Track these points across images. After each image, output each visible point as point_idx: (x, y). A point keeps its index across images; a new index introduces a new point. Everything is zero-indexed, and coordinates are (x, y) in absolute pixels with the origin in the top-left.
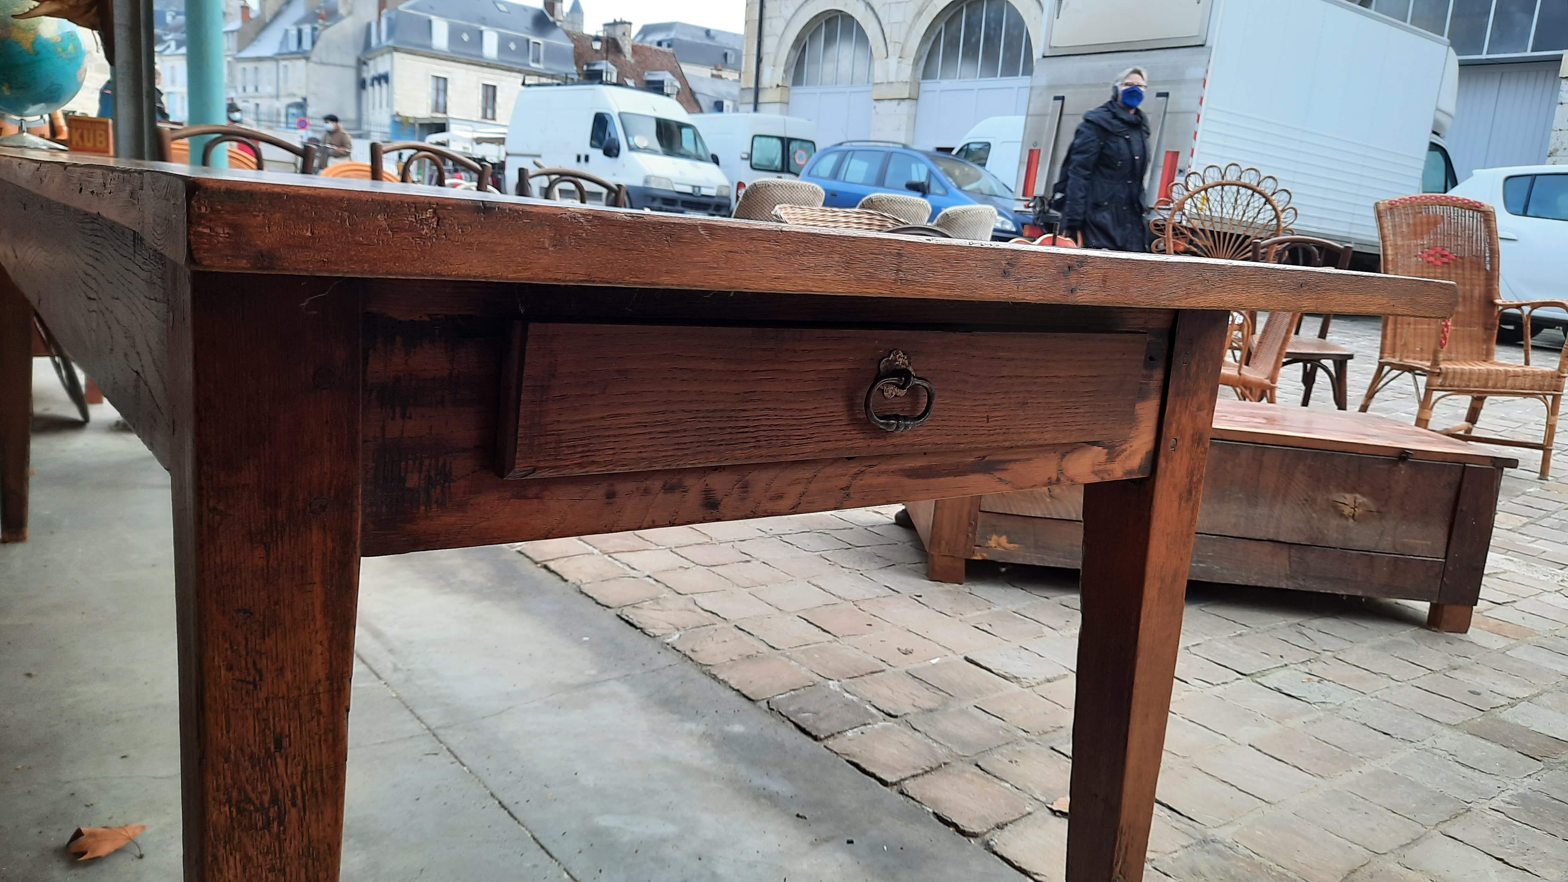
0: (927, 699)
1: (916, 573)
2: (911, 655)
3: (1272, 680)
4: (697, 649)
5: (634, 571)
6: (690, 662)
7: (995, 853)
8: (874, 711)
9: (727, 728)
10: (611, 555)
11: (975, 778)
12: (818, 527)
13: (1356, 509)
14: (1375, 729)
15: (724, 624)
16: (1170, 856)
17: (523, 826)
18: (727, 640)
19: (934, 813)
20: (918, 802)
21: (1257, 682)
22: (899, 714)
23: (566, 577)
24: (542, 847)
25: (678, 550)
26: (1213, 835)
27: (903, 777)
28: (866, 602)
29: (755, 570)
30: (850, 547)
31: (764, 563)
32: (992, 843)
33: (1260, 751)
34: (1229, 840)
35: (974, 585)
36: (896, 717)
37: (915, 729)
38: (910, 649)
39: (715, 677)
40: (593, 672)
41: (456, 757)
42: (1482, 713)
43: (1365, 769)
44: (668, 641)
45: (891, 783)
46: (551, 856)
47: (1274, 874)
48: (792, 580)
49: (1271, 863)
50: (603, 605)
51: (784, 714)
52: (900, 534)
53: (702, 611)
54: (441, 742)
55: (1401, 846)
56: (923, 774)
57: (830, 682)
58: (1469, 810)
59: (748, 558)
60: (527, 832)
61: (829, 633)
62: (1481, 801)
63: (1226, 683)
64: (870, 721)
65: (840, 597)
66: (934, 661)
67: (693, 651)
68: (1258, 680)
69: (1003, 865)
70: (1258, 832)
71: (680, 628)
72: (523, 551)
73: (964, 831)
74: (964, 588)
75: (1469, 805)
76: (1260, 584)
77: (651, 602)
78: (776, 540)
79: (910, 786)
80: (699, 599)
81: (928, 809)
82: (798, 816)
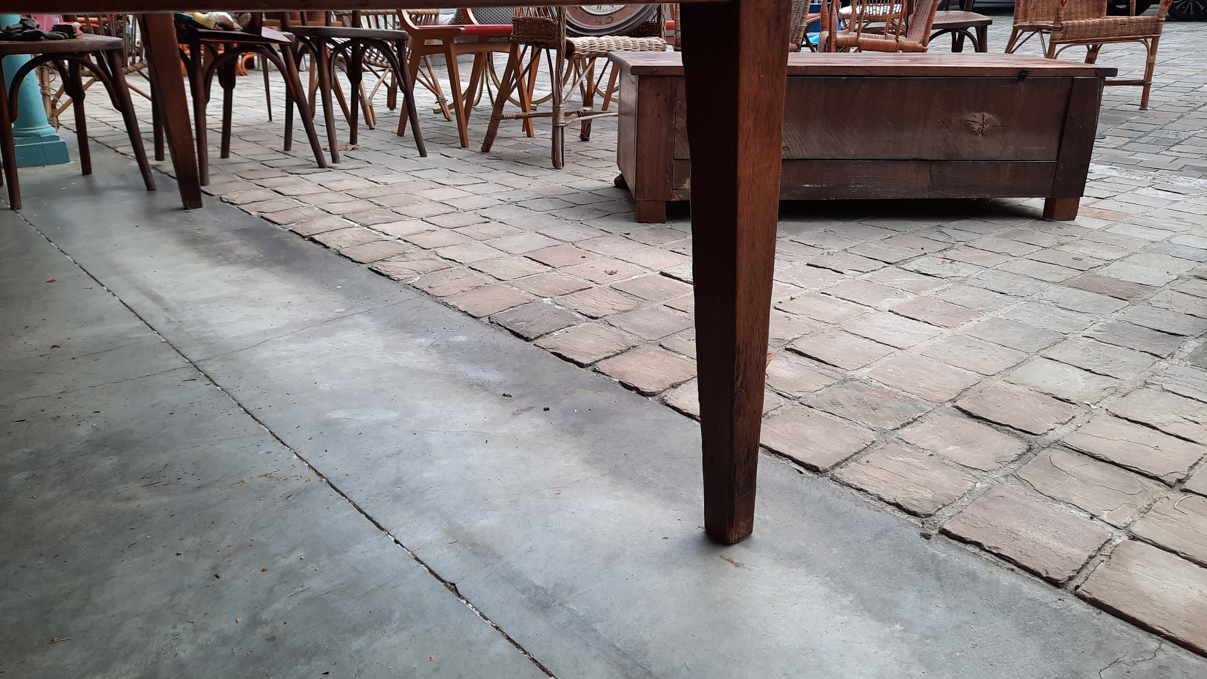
0: (622, 303)
1: (628, 219)
2: (616, 275)
3: (913, 266)
4: (433, 285)
5: (388, 236)
6: (427, 296)
7: (668, 405)
8: (579, 316)
9: (452, 339)
10: (370, 227)
11: (657, 354)
12: (548, 194)
13: (984, 126)
14: (993, 291)
15: (461, 267)
16: (815, 393)
17: (263, 425)
18: (460, 277)
19: (620, 382)
20: (607, 375)
21: (900, 268)
22: (599, 316)
23: (328, 245)
24: (278, 438)
25: (427, 219)
26: (852, 375)
27: (597, 359)
28: (583, 241)
29: (492, 228)
30: (574, 205)
31: (500, 222)
32: (665, 398)
33: (897, 314)
34: (865, 378)
35: (675, 223)
36: (597, 318)
37: (612, 326)
38: (614, 270)
39: (446, 305)
40: (342, 310)
41: (211, 380)
42: (1082, 272)
43: (983, 319)
44: (409, 282)
45: (587, 364)
46: (284, 444)
47: (899, 397)
48: (522, 232)
49: (897, 391)
50: (357, 262)
51: (501, 324)
52: (619, 194)
53: (441, 259)
54: (200, 371)
55: (1007, 368)
56: (614, 356)
57: (545, 299)
58: (1065, 339)
59: (487, 220)
60: (266, 429)
61: (549, 266)
62: (1076, 332)
63: (875, 270)
64: (575, 323)
65: (561, 241)
66: (634, 278)
67: (430, 287)
68: (902, 266)
69: (673, 413)
70: (889, 370)
71: (421, 273)
72: (294, 230)
73: (644, 392)
74: (667, 225)
75: (1067, 336)
76: (907, 197)
77: (399, 256)
78: (513, 206)
79: (602, 366)
80: (441, 252)
81: (615, 380)
82: (504, 395)
